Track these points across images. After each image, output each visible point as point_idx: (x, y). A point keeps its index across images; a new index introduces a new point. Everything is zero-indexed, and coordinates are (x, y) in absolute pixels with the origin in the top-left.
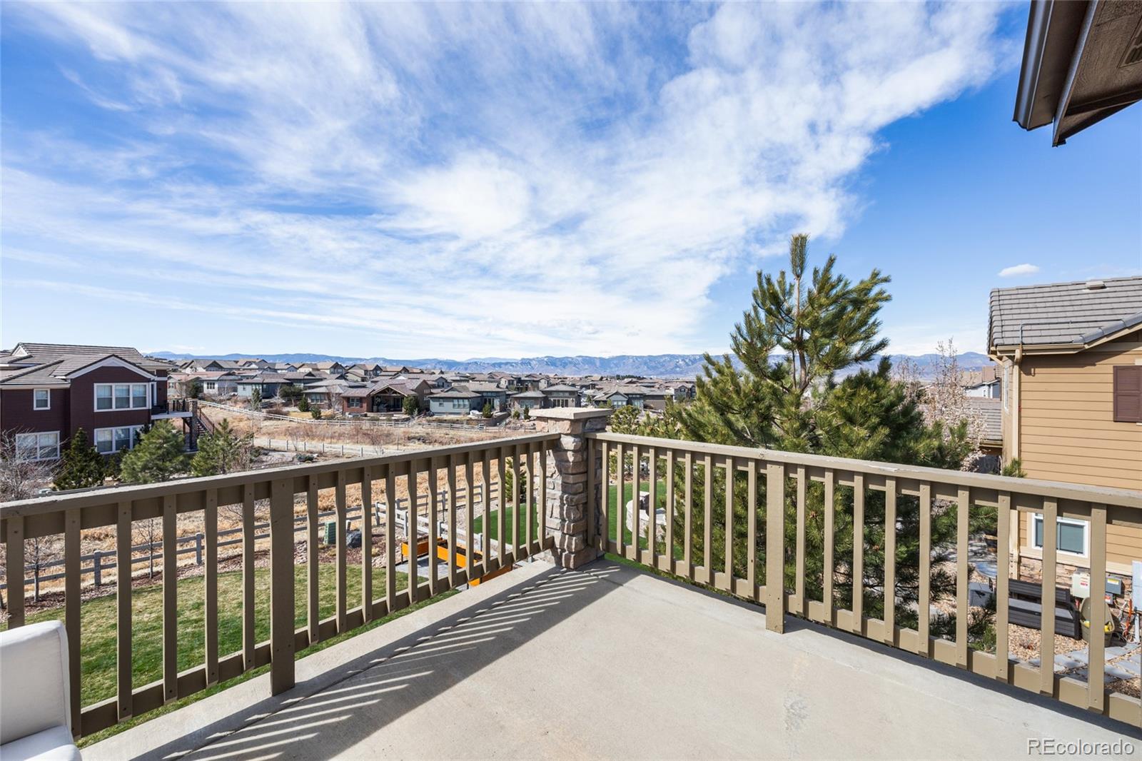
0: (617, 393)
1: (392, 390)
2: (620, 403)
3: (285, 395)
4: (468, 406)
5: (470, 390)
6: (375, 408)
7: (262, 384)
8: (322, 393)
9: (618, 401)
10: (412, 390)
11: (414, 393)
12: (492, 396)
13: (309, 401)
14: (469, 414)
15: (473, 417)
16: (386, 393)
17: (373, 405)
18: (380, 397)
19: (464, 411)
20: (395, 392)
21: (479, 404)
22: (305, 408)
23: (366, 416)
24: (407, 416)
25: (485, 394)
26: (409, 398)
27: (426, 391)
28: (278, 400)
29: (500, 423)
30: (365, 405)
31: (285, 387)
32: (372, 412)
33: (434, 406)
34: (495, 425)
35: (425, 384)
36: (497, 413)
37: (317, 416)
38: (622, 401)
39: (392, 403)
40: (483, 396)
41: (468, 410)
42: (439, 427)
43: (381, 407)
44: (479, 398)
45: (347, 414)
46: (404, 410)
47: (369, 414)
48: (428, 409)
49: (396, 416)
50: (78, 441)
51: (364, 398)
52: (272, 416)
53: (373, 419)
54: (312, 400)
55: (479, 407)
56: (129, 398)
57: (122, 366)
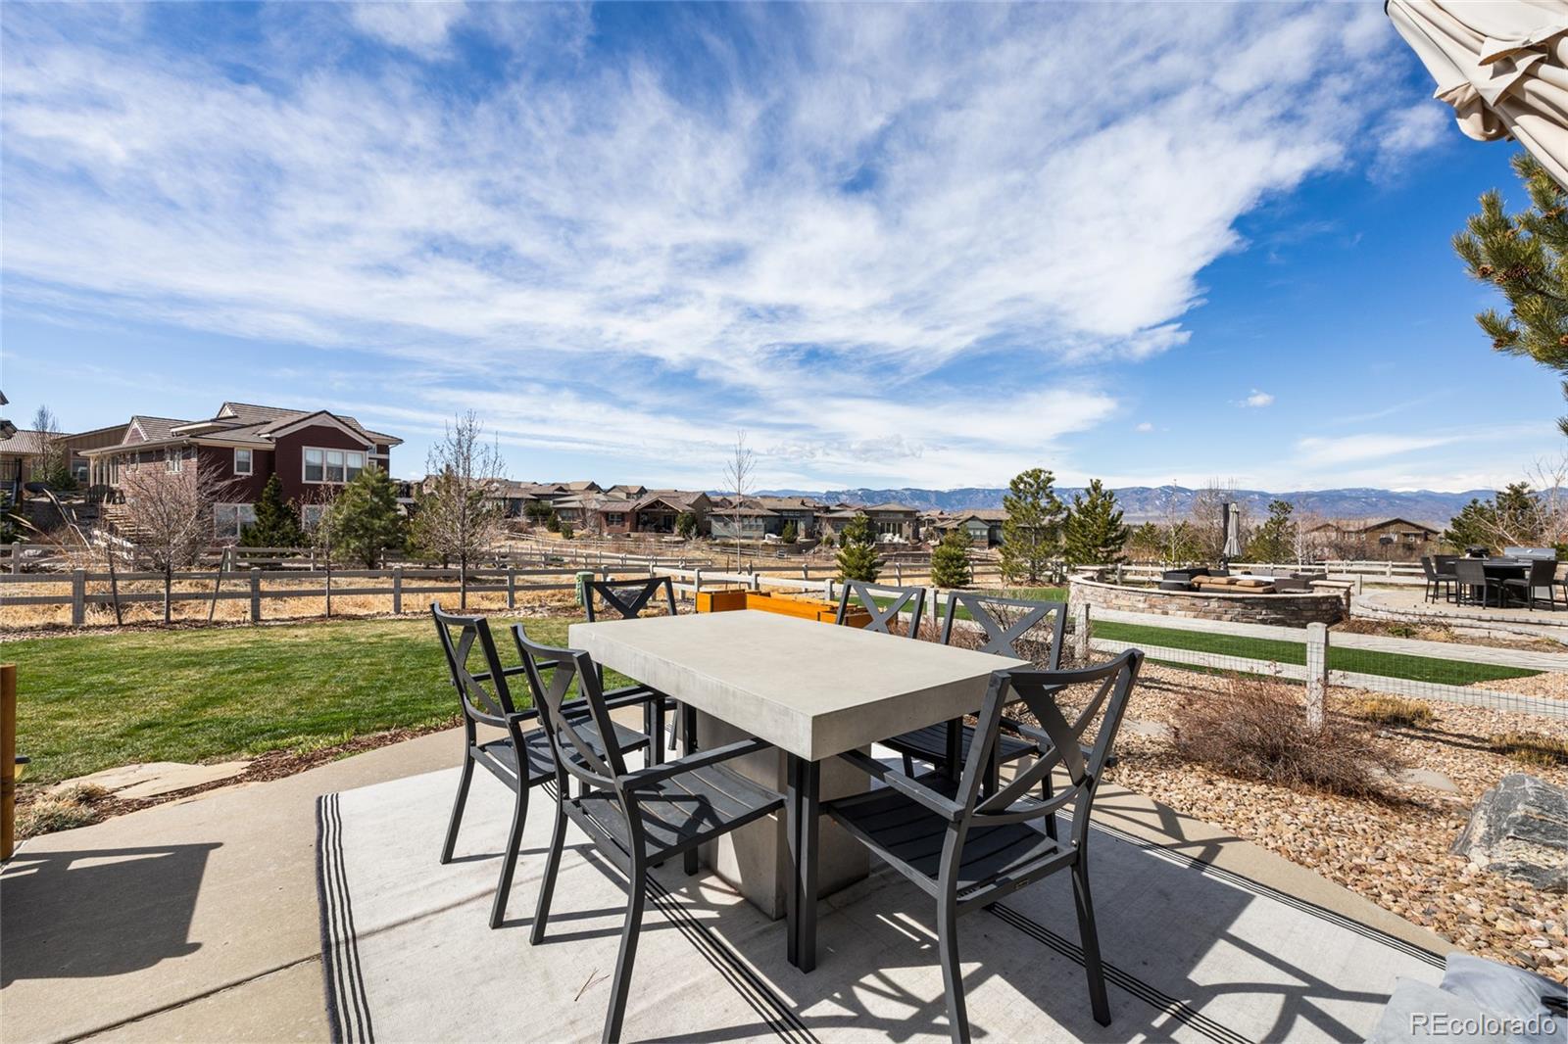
0: (973, 518)
1: (662, 503)
2: (978, 533)
3: (531, 513)
4: (763, 528)
5: (766, 507)
6: (640, 527)
7: (505, 499)
8: (576, 509)
9: (975, 529)
10: (688, 505)
11: (690, 508)
12: (795, 517)
13: (559, 519)
14: (764, 538)
15: (770, 542)
16: (655, 507)
17: (638, 524)
18: (647, 514)
19: (756, 534)
20: (667, 507)
21: (776, 526)
22: (555, 527)
23: (629, 536)
24: (681, 539)
25: (785, 514)
26: (685, 515)
27: (708, 509)
28: (522, 519)
29: (808, 550)
30: (628, 524)
31: (533, 504)
32: (637, 531)
33: (717, 528)
34: (800, 553)
35: (704, 499)
36: (801, 538)
37: (568, 534)
38: (981, 529)
39: (662, 522)
40: (782, 516)
41: (762, 533)
42: (723, 552)
43: (648, 527)
44: (777, 519)
45: (605, 534)
46: (676, 530)
47: (633, 534)
48: (709, 532)
49: (667, 538)
50: (270, 489)
51: (627, 513)
52: (515, 535)
53: (636, 540)
54: (563, 518)
55: (777, 531)
56: (342, 469)
57: (335, 426)
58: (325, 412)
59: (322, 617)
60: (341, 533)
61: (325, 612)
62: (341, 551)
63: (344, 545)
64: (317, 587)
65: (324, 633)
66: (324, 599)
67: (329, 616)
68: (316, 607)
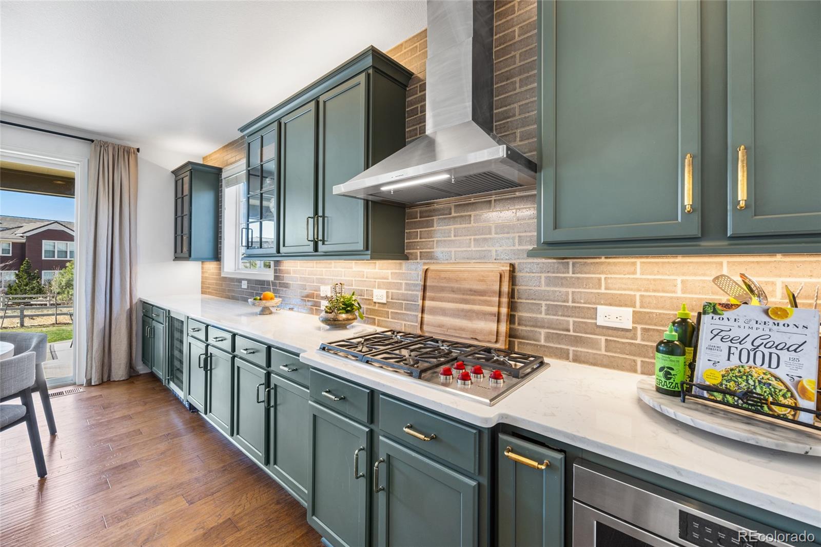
50: (25, 267)
56: (66, 252)
57: (62, 229)
58: (56, 222)
59: (54, 324)
60: (64, 287)
61: (55, 322)
62: (64, 296)
63: (66, 292)
64: (50, 312)
65: (54, 329)
66: (54, 317)
67: (56, 324)
68: (52, 320)
